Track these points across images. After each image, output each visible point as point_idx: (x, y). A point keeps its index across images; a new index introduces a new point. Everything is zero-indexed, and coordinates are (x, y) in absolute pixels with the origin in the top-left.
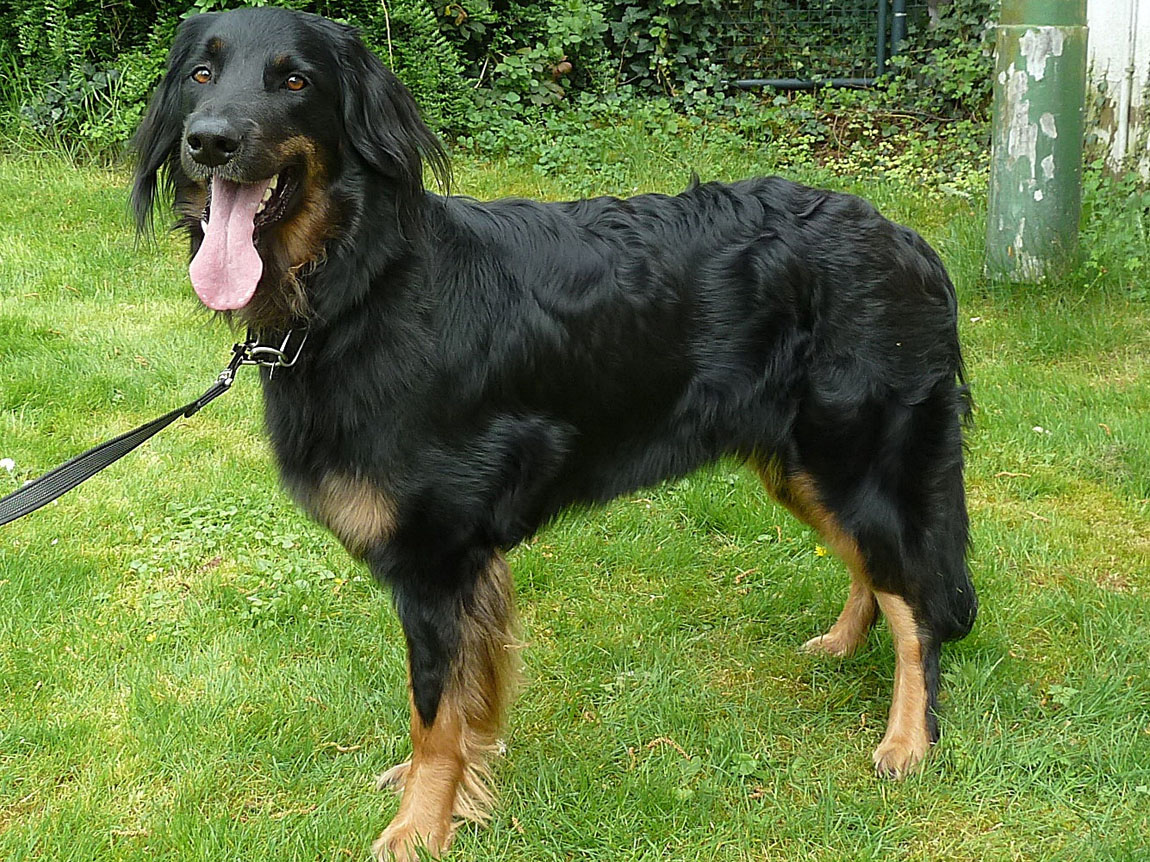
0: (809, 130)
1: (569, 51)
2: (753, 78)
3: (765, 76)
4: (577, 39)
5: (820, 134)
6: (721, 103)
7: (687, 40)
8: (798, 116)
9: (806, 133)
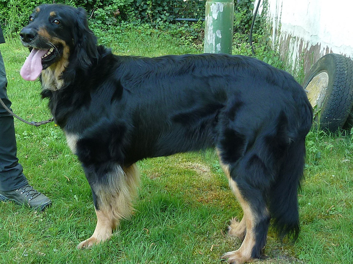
0: (192, 35)
1: (119, 8)
2: (182, 18)
3: (185, 18)
4: (122, 4)
5: (195, 36)
6: (168, 25)
7: (159, 5)
8: (190, 30)
9: (191, 36)
